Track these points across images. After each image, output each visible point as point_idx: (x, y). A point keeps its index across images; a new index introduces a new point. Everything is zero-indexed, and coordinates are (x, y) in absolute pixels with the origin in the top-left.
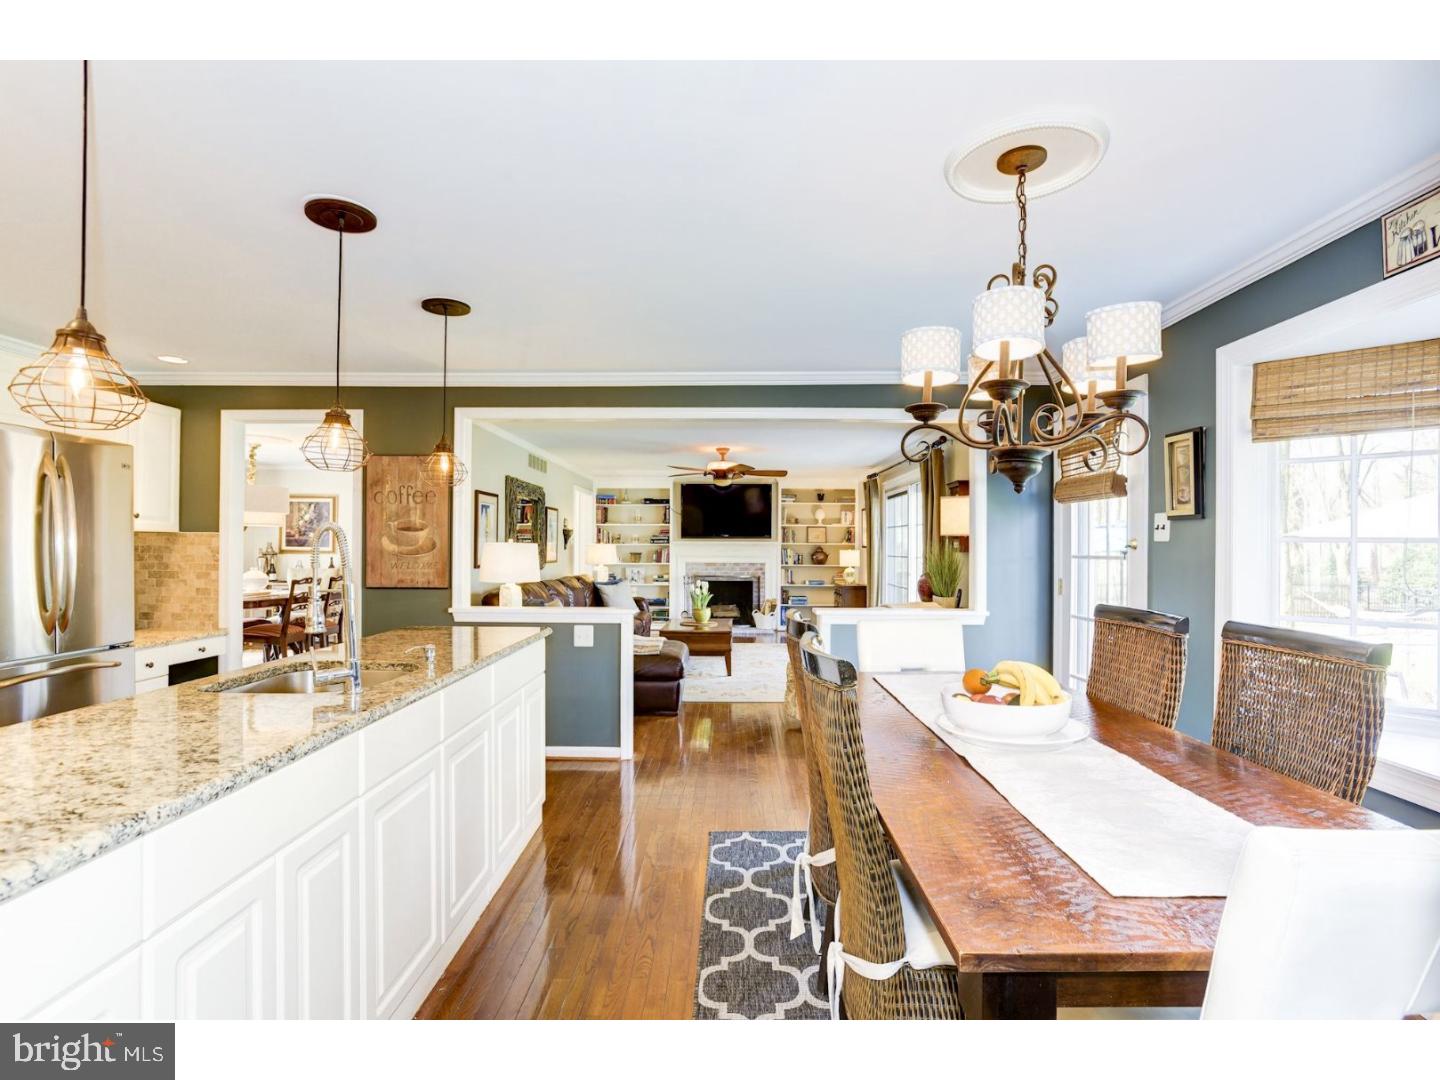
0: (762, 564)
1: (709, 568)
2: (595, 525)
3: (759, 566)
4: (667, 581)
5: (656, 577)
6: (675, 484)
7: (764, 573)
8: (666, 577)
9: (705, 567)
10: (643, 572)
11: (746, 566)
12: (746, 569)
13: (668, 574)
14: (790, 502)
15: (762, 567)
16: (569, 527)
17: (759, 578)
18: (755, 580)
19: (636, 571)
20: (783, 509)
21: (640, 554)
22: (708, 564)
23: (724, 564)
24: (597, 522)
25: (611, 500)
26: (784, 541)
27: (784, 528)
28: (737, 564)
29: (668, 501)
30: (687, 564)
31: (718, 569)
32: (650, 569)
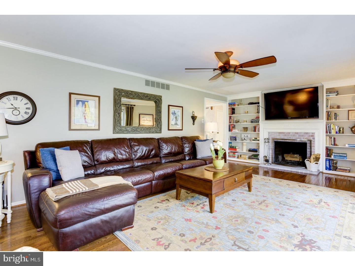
0: (313, 133)
1: (281, 135)
2: (228, 115)
3: (311, 134)
4: (259, 140)
5: (254, 139)
6: (262, 94)
7: (314, 139)
8: (258, 139)
9: (278, 134)
10: (249, 136)
11: (302, 134)
12: (302, 136)
13: (259, 137)
14: (333, 96)
15: (313, 135)
16: (195, 115)
17: (311, 141)
18: (308, 142)
19: (246, 136)
20: (327, 100)
21: (247, 128)
22: (280, 133)
23: (289, 133)
24: (229, 114)
25: (234, 104)
26: (328, 119)
27: (328, 112)
28: (297, 133)
29: (259, 103)
30: (269, 133)
31: (285, 135)
32: (252, 135)
